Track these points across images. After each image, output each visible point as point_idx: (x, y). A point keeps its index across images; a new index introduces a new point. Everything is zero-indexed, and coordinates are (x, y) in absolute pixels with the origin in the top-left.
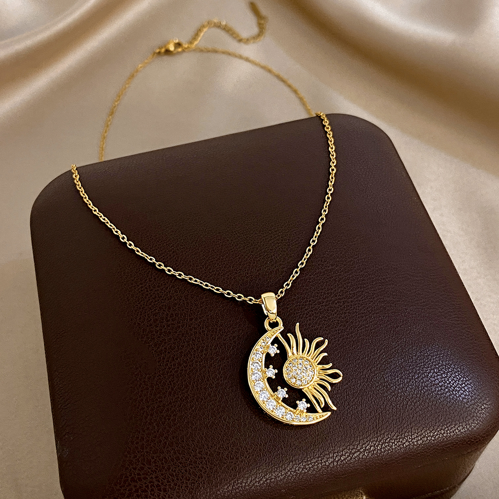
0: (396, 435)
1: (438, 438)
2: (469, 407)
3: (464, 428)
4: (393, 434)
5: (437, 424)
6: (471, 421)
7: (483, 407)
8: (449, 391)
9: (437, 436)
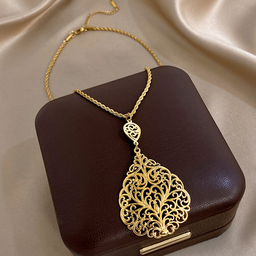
0: (198, 203)
1: (216, 203)
2: (228, 189)
3: (226, 198)
4: (197, 202)
5: (215, 197)
6: (229, 195)
7: (234, 189)
8: (219, 183)
9: (215, 202)
